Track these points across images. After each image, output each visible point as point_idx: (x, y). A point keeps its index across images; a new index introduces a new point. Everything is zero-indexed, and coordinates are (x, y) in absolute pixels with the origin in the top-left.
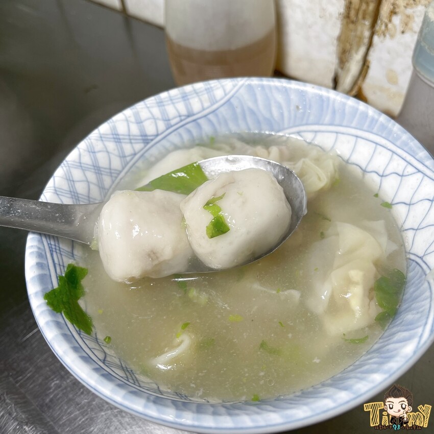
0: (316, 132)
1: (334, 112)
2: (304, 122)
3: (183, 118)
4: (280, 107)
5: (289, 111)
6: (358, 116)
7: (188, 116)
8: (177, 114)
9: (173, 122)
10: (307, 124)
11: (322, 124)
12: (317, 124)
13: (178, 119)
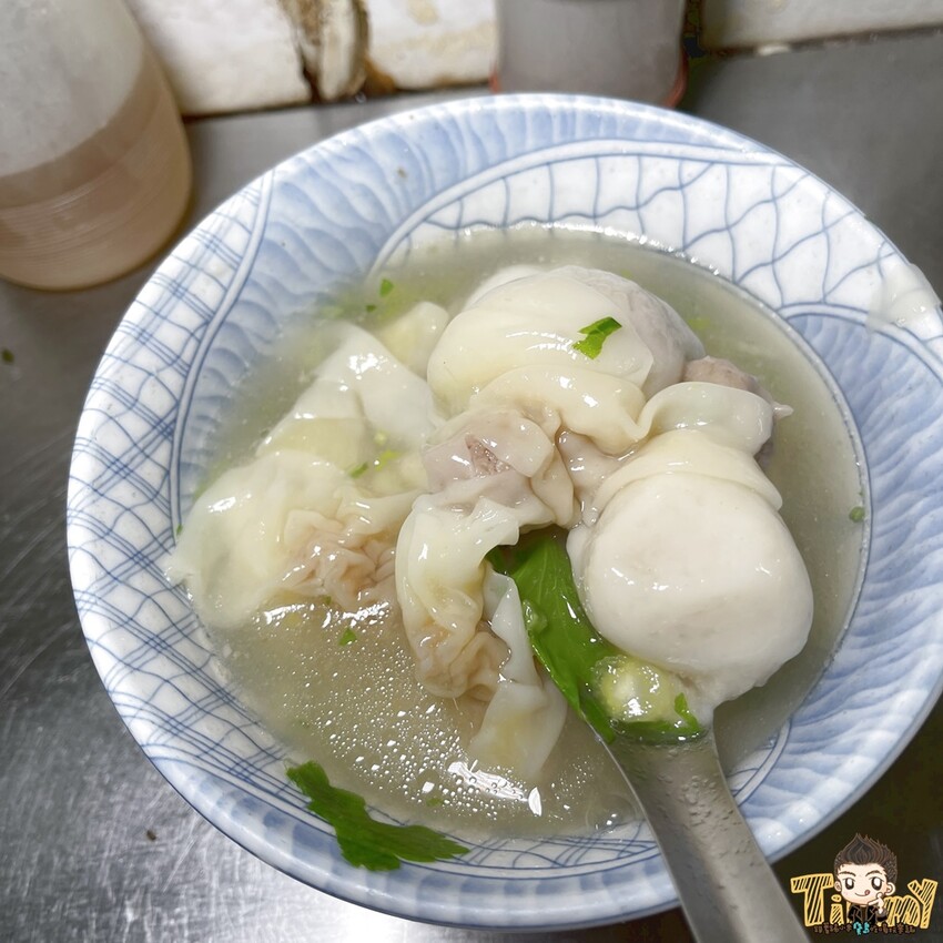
0: (460, 198)
1: (478, 141)
2: (428, 192)
3: (198, 335)
4: (366, 192)
5: (388, 189)
6: (529, 124)
7: (207, 323)
8: (184, 335)
9: (187, 356)
10: (435, 194)
11: (466, 178)
12: (455, 181)
13: (192, 343)
